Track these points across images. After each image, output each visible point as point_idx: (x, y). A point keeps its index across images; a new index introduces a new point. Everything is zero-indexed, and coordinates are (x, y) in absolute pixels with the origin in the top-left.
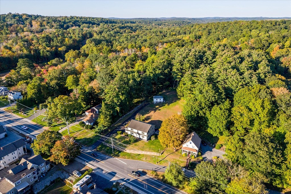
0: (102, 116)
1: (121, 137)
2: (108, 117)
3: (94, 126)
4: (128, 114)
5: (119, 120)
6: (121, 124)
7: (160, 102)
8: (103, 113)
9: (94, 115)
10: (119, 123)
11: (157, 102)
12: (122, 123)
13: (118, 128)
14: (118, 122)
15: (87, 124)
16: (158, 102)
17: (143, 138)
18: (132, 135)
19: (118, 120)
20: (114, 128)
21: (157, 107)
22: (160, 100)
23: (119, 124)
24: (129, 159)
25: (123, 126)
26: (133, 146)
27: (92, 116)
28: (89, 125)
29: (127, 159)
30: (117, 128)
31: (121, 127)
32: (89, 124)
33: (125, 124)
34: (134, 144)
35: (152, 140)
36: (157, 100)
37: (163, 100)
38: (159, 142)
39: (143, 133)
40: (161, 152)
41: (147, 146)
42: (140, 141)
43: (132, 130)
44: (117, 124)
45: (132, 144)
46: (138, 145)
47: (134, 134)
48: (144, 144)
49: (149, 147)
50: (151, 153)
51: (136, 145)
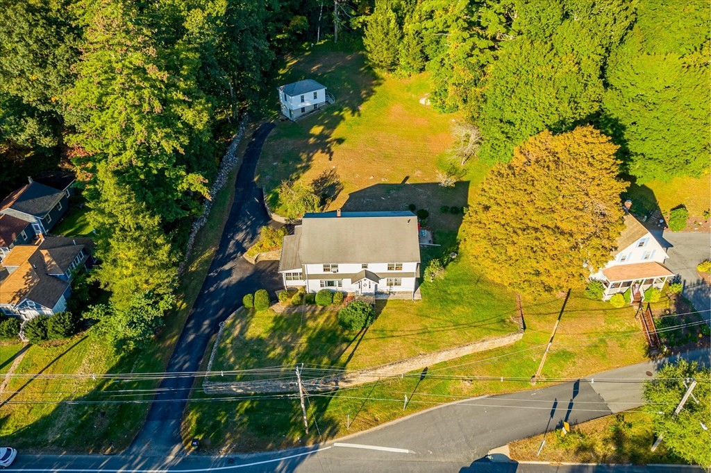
0: (124, 251)
1: (277, 319)
2: (159, 241)
3: (86, 316)
5: (193, 235)
6: (218, 252)
8: (122, 229)
9: (44, 252)
11: (303, 109)
12: (217, 242)
13: (216, 279)
15: (30, 314)
16: (306, 111)
17: (395, 288)
20: (196, 286)
21: (317, 130)
22: (315, 97)
23: (204, 257)
24: (394, 416)
25: (230, 257)
26: (373, 342)
27: (36, 260)
28: (46, 318)
29: (389, 419)
31: (227, 267)
32: (48, 311)
33: (236, 247)
34: (368, 331)
35: (430, 283)
36: (303, 101)
37: (326, 97)
38: (463, 280)
39: (395, 266)
40: (515, 322)
41: (434, 320)
42: (385, 308)
43: (329, 270)
44: (197, 258)
45: (362, 334)
46: (392, 328)
47: (340, 285)
48: (417, 315)
49: (449, 324)
50: (478, 345)
51: (382, 331)
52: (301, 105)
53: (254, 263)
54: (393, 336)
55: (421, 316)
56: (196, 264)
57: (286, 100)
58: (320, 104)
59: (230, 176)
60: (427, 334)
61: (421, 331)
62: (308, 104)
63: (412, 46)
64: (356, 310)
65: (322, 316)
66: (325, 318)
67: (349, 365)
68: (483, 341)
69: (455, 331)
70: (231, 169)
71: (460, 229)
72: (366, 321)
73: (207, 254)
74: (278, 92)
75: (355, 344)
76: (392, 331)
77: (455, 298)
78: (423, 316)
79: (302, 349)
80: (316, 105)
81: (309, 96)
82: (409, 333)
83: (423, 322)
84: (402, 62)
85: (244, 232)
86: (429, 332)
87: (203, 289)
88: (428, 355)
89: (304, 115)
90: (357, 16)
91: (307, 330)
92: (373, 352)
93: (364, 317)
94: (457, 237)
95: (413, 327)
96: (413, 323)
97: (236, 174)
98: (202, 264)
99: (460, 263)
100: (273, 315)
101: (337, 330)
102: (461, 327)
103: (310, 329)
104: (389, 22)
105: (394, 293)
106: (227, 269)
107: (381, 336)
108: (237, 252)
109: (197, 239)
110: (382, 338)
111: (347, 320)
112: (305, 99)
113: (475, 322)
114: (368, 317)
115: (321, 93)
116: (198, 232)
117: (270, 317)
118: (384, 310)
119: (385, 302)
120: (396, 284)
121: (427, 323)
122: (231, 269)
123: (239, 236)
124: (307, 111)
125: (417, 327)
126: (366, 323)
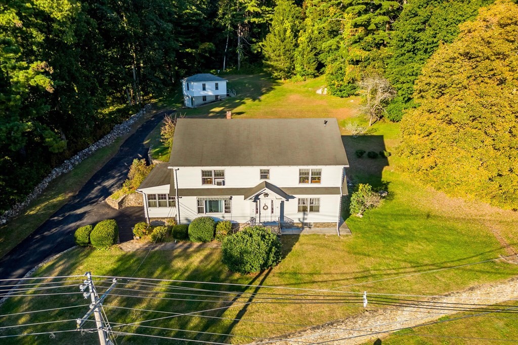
1: (124, 259)
4: (93, 148)
5: (48, 180)
6: (74, 197)
7: (217, 96)
10: (57, 194)
11: (204, 98)
12: (78, 189)
13: (59, 223)
14: (47, 189)
17: (311, 218)
18: (216, 223)
19: (46, 182)
20: (26, 230)
21: (217, 110)
22: (217, 88)
23: (55, 200)
25: (89, 202)
30: (49, 225)
31: (79, 211)
33: (99, 193)
34: (271, 275)
35: (361, 219)
36: (204, 89)
37: (227, 90)
38: (405, 215)
39: (310, 176)
40: (510, 262)
41: (378, 260)
42: (297, 244)
43: (211, 182)
44: (43, 202)
45: (261, 278)
46: (309, 271)
47: (228, 209)
48: (349, 252)
49: (403, 264)
50: (464, 295)
51: (295, 274)
52: (203, 93)
53: (117, 208)
54: (314, 282)
55: (355, 253)
56: (38, 208)
57: (188, 89)
58: (221, 96)
59: (117, 140)
60: (370, 279)
61: (359, 275)
62: (210, 93)
63: (306, 53)
64: (251, 236)
65: (198, 254)
66: (202, 257)
67: (237, 329)
68: (472, 289)
69: (417, 274)
70: (121, 135)
71: (383, 172)
72: (268, 253)
73: (60, 198)
74: (181, 84)
75: (248, 294)
76: (311, 274)
77: (402, 233)
78: (359, 254)
79: (156, 301)
80: (218, 95)
81: (210, 85)
82: (340, 277)
83: (360, 263)
84: (298, 68)
85: (116, 179)
86: (373, 276)
87: (36, 233)
88: (381, 311)
89: (205, 104)
90: (257, 42)
91: (170, 274)
92: (280, 308)
93: (264, 246)
94: (382, 180)
95: (346, 269)
96: (345, 264)
97: (125, 139)
98: (47, 207)
99: (394, 201)
100: (119, 253)
101: (220, 272)
102: (425, 268)
103: (175, 272)
104: (285, 31)
105: (309, 225)
106: (79, 213)
107: (293, 281)
108: (100, 196)
109: (53, 183)
110: (295, 284)
111: (236, 253)
112: (207, 87)
113: (445, 262)
114: (271, 248)
115: (223, 84)
116: (57, 178)
117: (112, 256)
118: (296, 247)
119: (296, 238)
120: (311, 210)
121: (368, 263)
122: (85, 213)
123: (107, 183)
124: (208, 100)
125: (353, 268)
126: (268, 258)
